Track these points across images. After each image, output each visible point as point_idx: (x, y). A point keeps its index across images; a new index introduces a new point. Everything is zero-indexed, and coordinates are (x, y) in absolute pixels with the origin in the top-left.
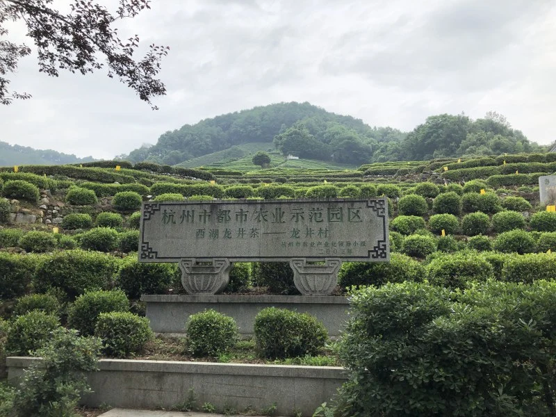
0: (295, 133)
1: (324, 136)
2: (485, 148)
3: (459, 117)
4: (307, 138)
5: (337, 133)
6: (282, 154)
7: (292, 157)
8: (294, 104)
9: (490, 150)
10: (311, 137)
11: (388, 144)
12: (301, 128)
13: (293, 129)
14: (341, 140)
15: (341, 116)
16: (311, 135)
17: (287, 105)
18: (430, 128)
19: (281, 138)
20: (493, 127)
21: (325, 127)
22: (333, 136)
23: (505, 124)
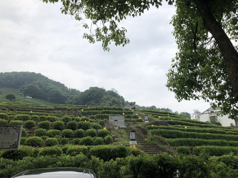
0: (32, 86)
1: (46, 89)
2: (109, 102)
3: (101, 89)
4: (37, 89)
5: (52, 89)
6: (23, 95)
7: (28, 97)
8: (33, 73)
9: (111, 103)
10: (39, 89)
11: (74, 96)
12: (35, 84)
13: (30, 84)
14: (53, 92)
15: (55, 82)
16: (39, 88)
17: (30, 73)
18: (91, 91)
19: (24, 88)
20: (113, 94)
21: (47, 85)
22: (50, 89)
23: (118, 93)
